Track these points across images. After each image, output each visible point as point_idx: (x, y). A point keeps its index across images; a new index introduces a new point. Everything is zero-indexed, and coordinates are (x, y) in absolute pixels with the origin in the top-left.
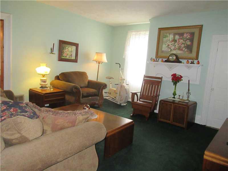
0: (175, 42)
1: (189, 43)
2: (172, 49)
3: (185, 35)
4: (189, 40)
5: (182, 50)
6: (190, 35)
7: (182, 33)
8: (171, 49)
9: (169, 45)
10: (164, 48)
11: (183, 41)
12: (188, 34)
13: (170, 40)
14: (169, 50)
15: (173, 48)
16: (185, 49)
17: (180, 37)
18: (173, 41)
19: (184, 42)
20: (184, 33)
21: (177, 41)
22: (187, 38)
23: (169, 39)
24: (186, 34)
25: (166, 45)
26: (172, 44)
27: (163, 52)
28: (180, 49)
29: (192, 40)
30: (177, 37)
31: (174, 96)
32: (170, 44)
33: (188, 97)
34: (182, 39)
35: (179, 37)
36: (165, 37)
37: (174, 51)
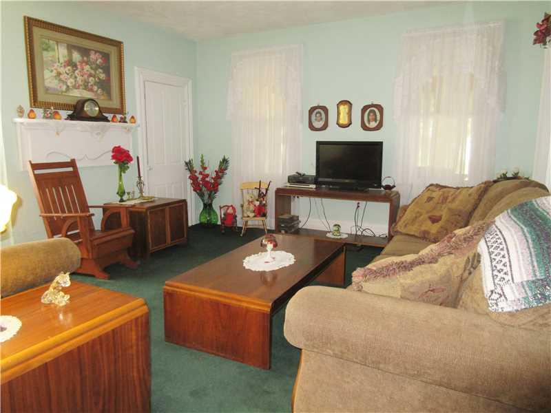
0: (73, 67)
1: (103, 76)
2: (69, 84)
3: (93, 56)
4: (101, 69)
5: (91, 90)
6: (101, 58)
7: (86, 49)
8: (68, 86)
9: (59, 74)
10: (48, 78)
11: (91, 68)
12: (97, 54)
13: (62, 60)
14: (64, 88)
15: (70, 82)
16: (98, 88)
17: (82, 56)
18: (68, 65)
19: (93, 72)
20: (90, 50)
21: (79, 67)
22: (98, 62)
23: (57, 57)
24: (94, 52)
25: (52, 71)
26: (68, 72)
27: (47, 90)
28: (86, 87)
29: (107, 70)
30: (76, 56)
31: (121, 196)
32: (62, 70)
33: (141, 191)
34: (87, 63)
35: (81, 58)
36: (46, 50)
37: (76, 90)
